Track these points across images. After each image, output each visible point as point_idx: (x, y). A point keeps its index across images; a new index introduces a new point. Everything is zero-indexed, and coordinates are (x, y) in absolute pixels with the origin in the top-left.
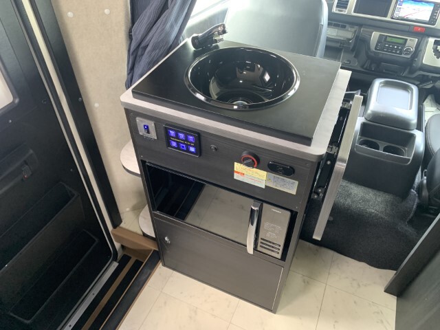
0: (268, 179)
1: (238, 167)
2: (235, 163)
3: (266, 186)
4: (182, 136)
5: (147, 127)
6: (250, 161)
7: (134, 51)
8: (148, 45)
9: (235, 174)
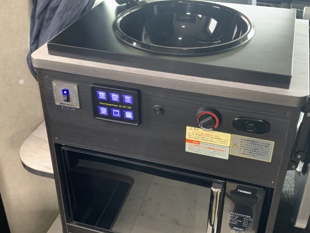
0: (233, 145)
1: (191, 132)
2: (188, 128)
3: (230, 156)
4: (115, 97)
5: (67, 91)
6: (209, 118)
7: (40, 14)
8: (57, 7)
9: (187, 144)
